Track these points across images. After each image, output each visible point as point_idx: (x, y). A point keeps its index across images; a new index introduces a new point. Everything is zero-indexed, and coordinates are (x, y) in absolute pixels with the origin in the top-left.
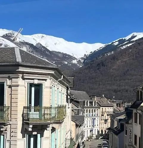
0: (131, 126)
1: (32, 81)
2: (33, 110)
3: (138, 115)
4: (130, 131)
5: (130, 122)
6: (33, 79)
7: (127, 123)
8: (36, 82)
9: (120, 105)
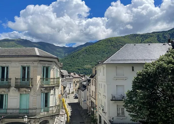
0: (90, 86)
1: (44, 65)
2: (45, 80)
3: (94, 80)
4: (90, 89)
5: (89, 84)
6: (45, 64)
7: (88, 85)
8: (47, 65)
9: (83, 76)
